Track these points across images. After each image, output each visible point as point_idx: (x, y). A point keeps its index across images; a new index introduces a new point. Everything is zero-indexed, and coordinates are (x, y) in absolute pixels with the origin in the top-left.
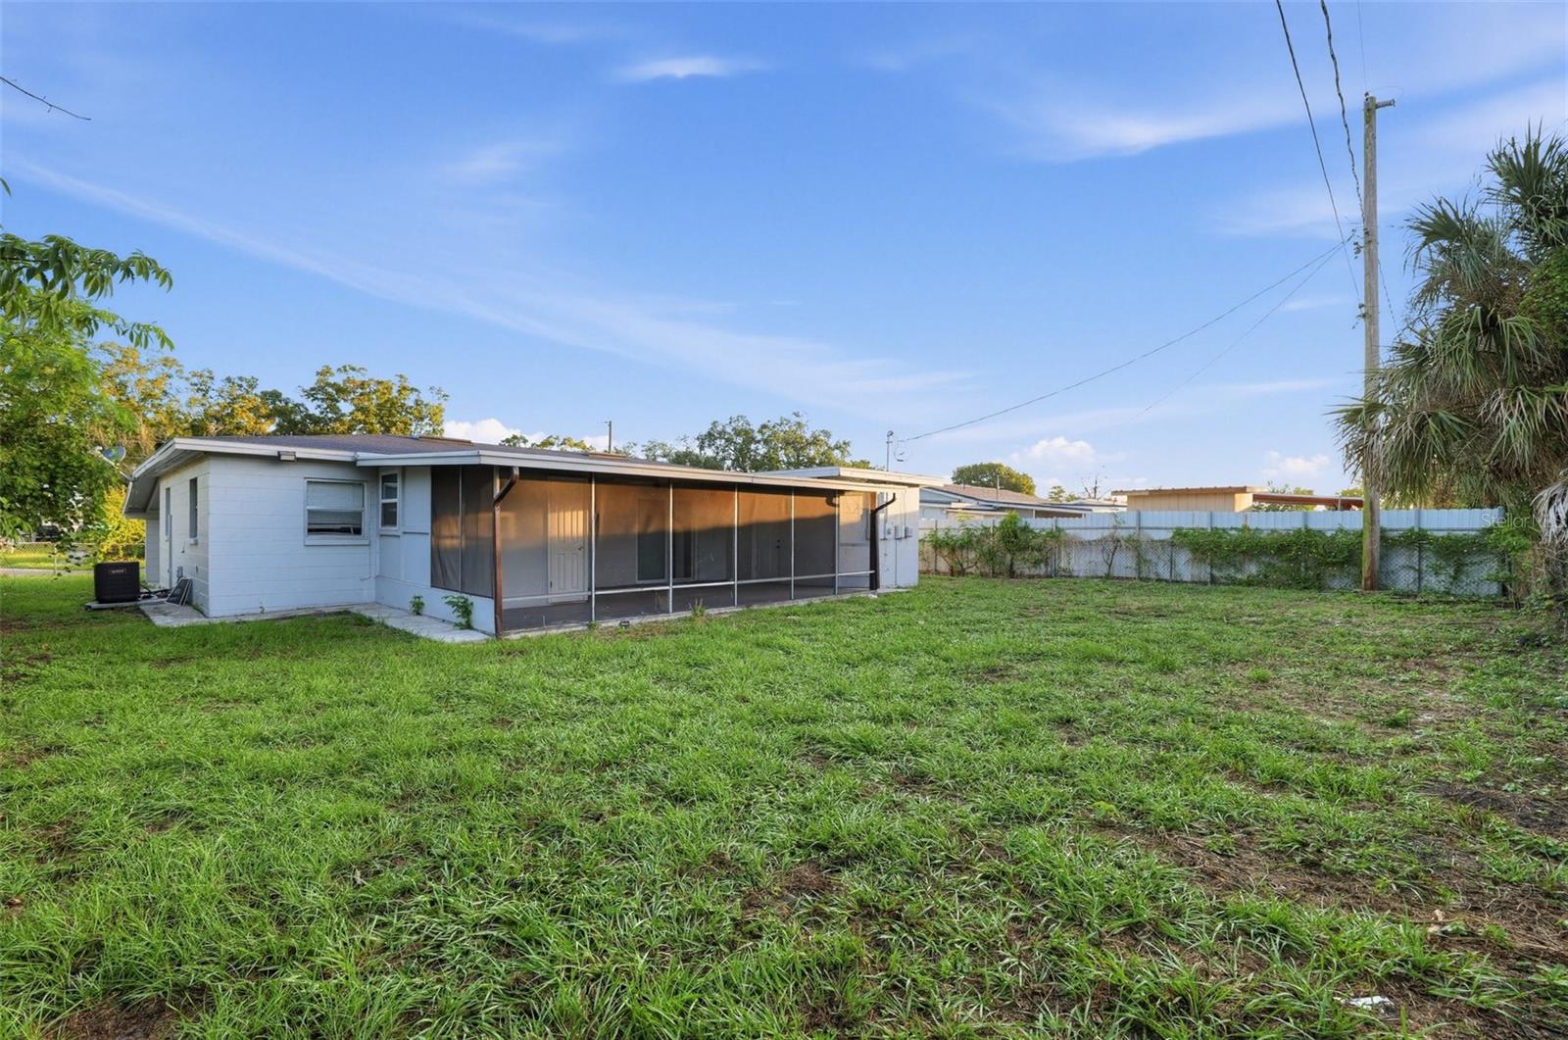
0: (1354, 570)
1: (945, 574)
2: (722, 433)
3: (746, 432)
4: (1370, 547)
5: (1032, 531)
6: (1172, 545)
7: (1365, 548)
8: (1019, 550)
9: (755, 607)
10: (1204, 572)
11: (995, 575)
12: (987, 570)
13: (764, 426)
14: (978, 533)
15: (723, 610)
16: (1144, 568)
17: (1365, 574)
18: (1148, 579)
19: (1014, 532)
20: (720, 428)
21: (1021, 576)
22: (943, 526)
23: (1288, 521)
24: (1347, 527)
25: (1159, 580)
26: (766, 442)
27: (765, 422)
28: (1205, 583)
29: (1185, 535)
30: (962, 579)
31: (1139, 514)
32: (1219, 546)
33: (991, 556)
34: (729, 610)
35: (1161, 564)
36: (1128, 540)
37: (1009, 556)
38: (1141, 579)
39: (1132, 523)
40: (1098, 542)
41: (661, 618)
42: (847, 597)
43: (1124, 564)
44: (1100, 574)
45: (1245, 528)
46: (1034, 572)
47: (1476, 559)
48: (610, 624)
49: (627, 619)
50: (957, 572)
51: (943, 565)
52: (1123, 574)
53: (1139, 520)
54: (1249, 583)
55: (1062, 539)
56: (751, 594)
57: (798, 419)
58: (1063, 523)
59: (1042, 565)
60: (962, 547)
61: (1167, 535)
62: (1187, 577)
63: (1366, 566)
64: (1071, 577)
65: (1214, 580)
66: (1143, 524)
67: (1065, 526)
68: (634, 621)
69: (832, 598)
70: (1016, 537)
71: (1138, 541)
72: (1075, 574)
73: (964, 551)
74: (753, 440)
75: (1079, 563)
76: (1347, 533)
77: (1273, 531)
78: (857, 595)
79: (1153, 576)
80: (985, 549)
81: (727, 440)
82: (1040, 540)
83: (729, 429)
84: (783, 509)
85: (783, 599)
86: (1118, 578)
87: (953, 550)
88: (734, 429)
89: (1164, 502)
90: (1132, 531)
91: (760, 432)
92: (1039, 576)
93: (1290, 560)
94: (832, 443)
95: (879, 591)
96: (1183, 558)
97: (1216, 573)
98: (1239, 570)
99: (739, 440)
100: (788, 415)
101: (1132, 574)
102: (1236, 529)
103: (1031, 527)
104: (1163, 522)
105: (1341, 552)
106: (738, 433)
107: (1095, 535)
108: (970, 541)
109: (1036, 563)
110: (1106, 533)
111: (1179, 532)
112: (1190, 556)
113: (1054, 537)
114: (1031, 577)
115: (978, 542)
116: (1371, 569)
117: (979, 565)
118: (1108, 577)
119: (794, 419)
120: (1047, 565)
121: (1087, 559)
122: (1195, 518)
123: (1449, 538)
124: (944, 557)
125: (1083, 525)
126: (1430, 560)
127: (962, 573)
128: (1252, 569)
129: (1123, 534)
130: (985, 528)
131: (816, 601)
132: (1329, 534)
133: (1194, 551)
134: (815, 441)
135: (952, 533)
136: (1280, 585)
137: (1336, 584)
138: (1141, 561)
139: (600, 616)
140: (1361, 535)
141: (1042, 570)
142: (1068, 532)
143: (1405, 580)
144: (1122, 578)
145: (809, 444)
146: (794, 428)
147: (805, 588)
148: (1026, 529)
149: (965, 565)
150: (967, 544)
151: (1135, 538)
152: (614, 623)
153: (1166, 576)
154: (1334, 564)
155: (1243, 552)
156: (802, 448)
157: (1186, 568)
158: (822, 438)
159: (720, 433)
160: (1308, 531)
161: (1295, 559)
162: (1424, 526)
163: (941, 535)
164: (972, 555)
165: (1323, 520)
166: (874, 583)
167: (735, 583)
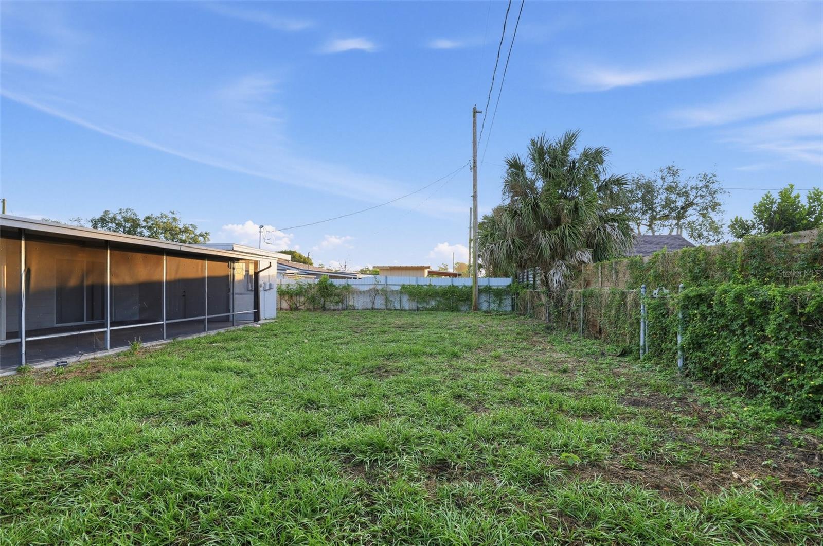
0: (469, 303)
1: (286, 310)
2: (113, 220)
3: (134, 221)
4: (475, 292)
5: (334, 286)
6: (401, 293)
7: (474, 293)
8: (328, 296)
9: (180, 339)
10: (414, 305)
11: (315, 310)
12: (311, 307)
13: (148, 218)
14: (306, 287)
15: (154, 343)
16: (389, 304)
17: (473, 304)
18: (390, 310)
19: (326, 286)
20: (111, 216)
21: (329, 310)
22: (285, 283)
23: (445, 282)
24: (466, 284)
25: (395, 310)
26: (149, 228)
27: (148, 214)
28: (415, 311)
29: (406, 288)
30: (296, 313)
31: (386, 278)
32: (420, 293)
33: (313, 300)
34: (159, 342)
35: (396, 302)
36: (382, 290)
37: (322, 299)
38: (387, 309)
39: (383, 282)
40: (368, 291)
41: (99, 354)
42: (241, 327)
43: (379, 303)
44: (368, 307)
45: (430, 285)
46: (336, 307)
47: (505, 297)
48: (44, 366)
49: (63, 360)
50: (294, 309)
51: (285, 305)
52: (379, 308)
53: (386, 281)
54: (432, 309)
55: (350, 290)
56: (175, 330)
57: (173, 216)
58: (350, 282)
59: (340, 304)
60: (297, 295)
61: (398, 288)
62: (407, 308)
63: (474, 301)
64: (355, 309)
65: (418, 309)
66: (388, 283)
67: (352, 283)
68: (72, 360)
69: (232, 328)
70: (327, 289)
71: (386, 291)
72: (356, 308)
73: (298, 297)
74: (139, 225)
75: (359, 303)
76: (466, 287)
77: (441, 286)
78: (247, 325)
79: (393, 308)
80: (310, 296)
81: (117, 224)
82: (339, 291)
83: (119, 217)
84: (200, 270)
85: (199, 331)
86: (377, 309)
87: (291, 297)
88: (123, 217)
89: (396, 272)
90: (383, 286)
91: (144, 221)
92: (338, 310)
93: (447, 299)
94: (198, 232)
95: (259, 322)
96: (405, 299)
97: (419, 306)
98: (428, 304)
99: (128, 225)
100: (166, 212)
101: (383, 307)
102: (426, 285)
103: (334, 284)
104: (396, 282)
105: (465, 295)
106: (127, 220)
107: (366, 288)
108: (302, 291)
109: (337, 303)
110: (372, 287)
111: (403, 286)
112: (408, 297)
113: (346, 289)
114: (334, 310)
115: (306, 291)
116: (476, 301)
117: (306, 304)
118: (373, 309)
119: (171, 215)
120: (342, 303)
121: (362, 300)
122: (409, 280)
123: (498, 289)
124: (286, 300)
125: (360, 283)
126: (493, 298)
127: (297, 309)
128: (433, 303)
129: (379, 287)
130: (309, 284)
131: (222, 331)
132: (460, 287)
133: (410, 296)
134: (186, 230)
135: (291, 287)
136: (444, 310)
137: (463, 309)
138: (387, 300)
139: (31, 358)
140: (471, 287)
141: (340, 306)
142: (353, 286)
143: (484, 306)
144: (379, 309)
145: (182, 232)
146: (171, 221)
147: (215, 323)
148: (331, 285)
149: (298, 305)
150: (300, 292)
151: (385, 289)
152: (50, 364)
153: (398, 307)
154: (462, 300)
155: (430, 296)
156: (177, 234)
157: (407, 304)
158: (190, 228)
159: (111, 219)
160: (453, 286)
161: (448, 299)
162: (491, 285)
163: (284, 288)
164: (302, 299)
165: (459, 282)
166: (257, 317)
167: (164, 322)
